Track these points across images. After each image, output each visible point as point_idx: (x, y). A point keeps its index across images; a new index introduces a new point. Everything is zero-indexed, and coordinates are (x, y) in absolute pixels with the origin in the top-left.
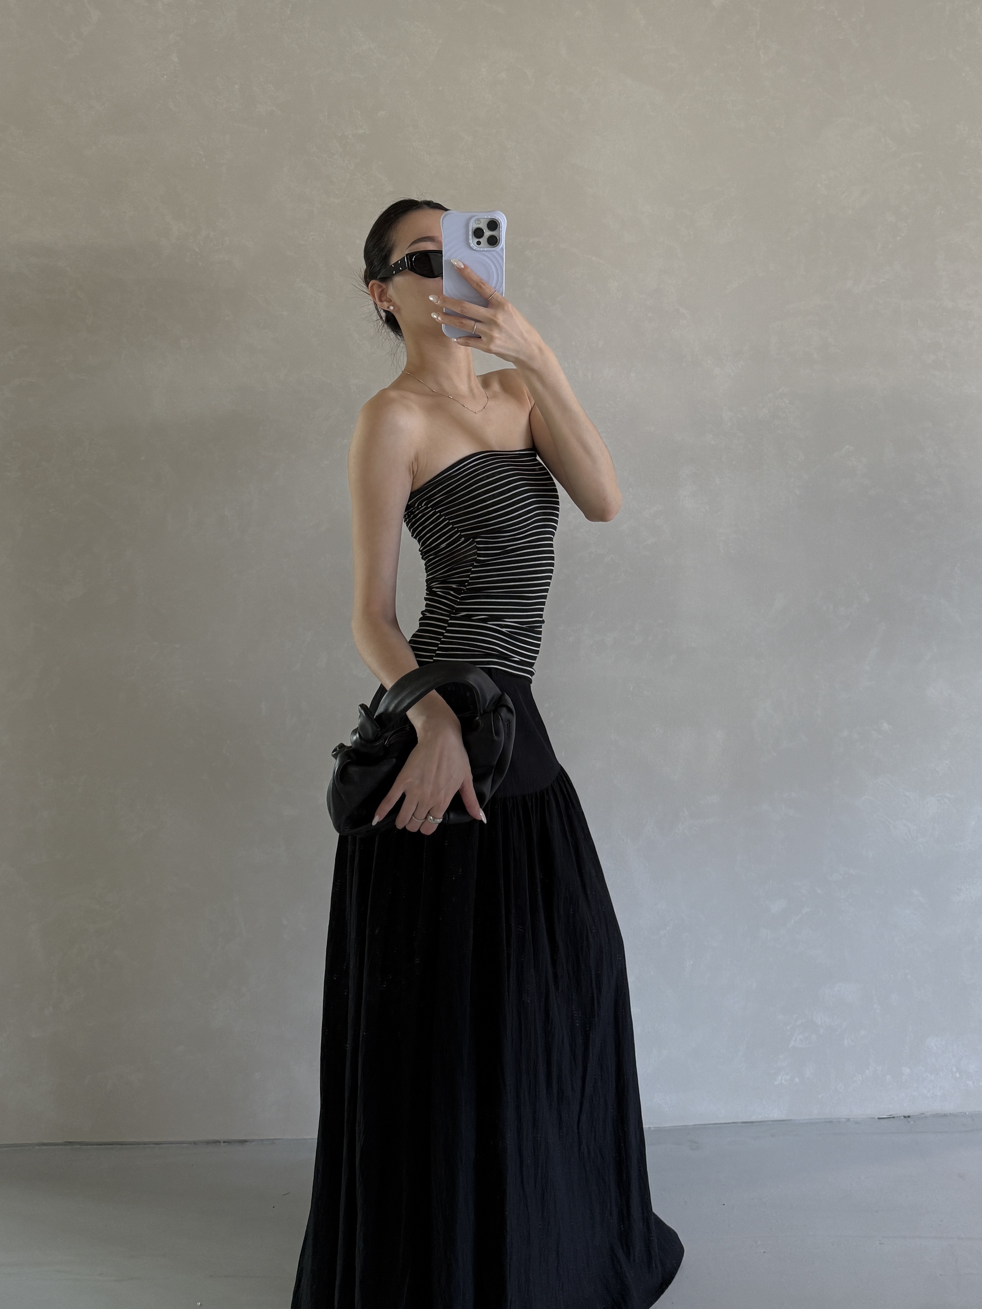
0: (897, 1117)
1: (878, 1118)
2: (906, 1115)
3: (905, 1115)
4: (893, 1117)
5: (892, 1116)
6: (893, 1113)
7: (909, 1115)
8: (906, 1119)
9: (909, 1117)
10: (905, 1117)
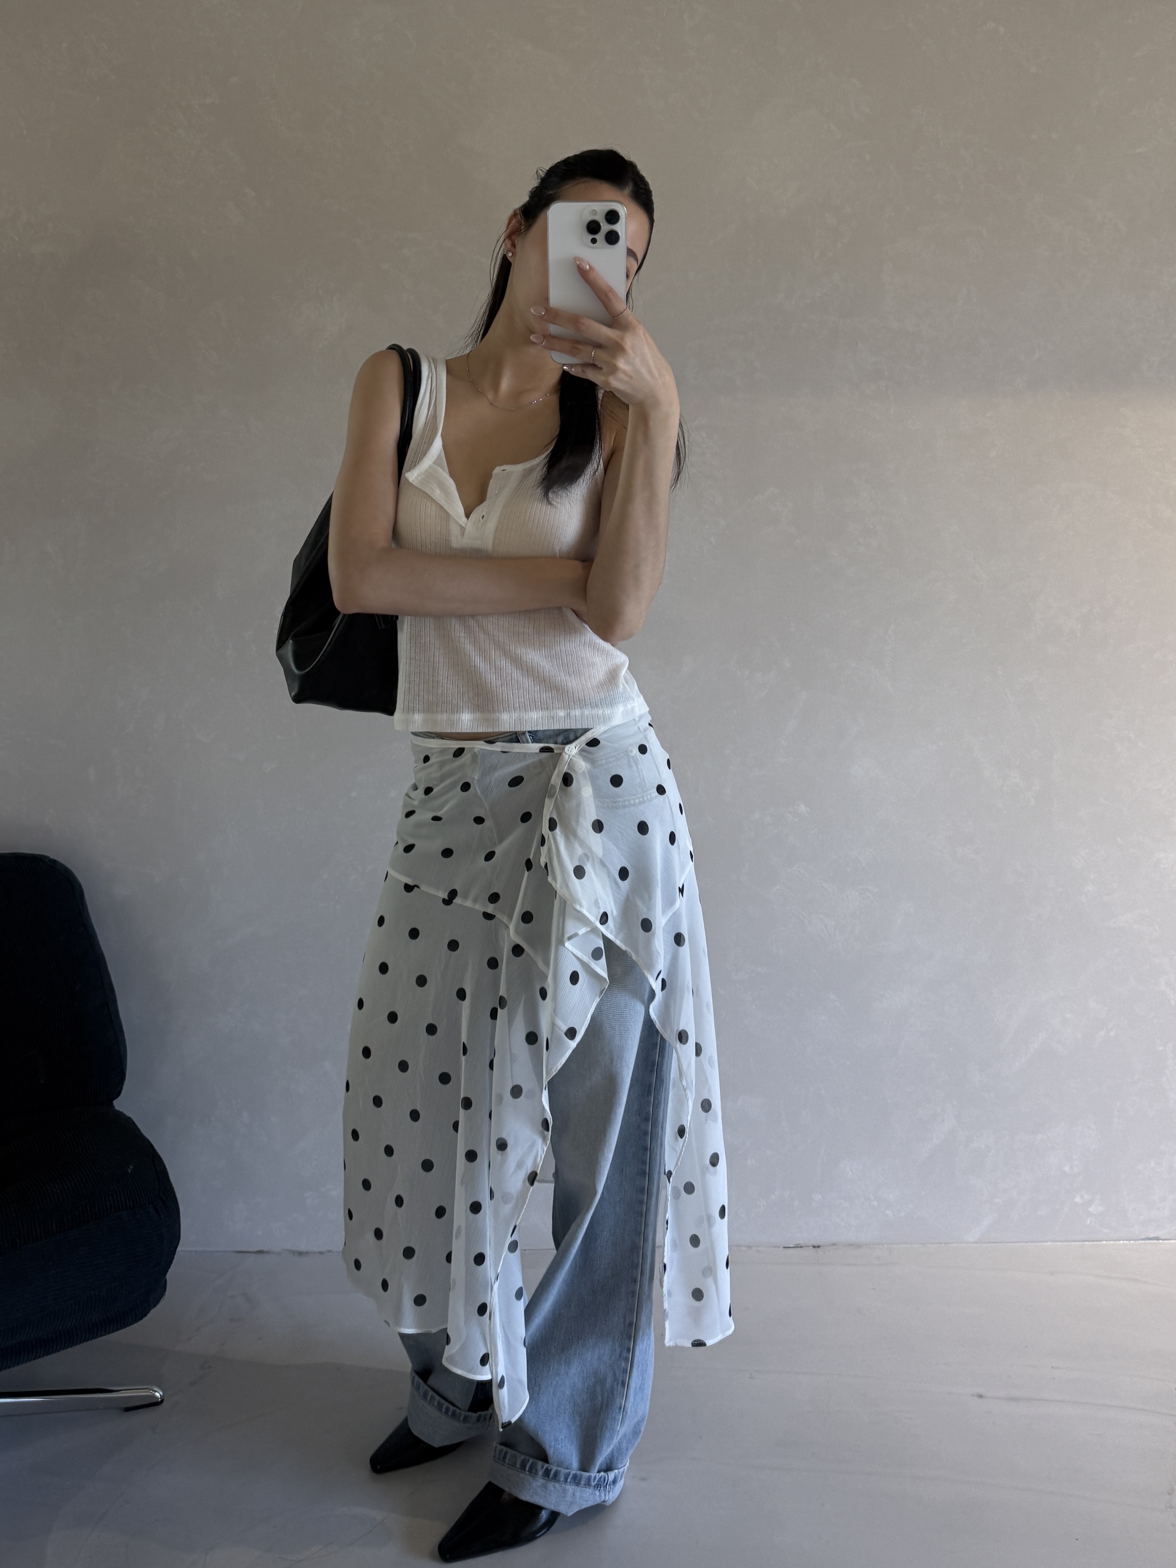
0: (805, 1246)
1: (784, 1247)
2: (816, 1244)
3: (814, 1245)
4: (801, 1247)
5: (799, 1246)
6: (801, 1242)
7: (818, 1245)
8: (815, 1249)
9: (819, 1247)
10: (814, 1247)
